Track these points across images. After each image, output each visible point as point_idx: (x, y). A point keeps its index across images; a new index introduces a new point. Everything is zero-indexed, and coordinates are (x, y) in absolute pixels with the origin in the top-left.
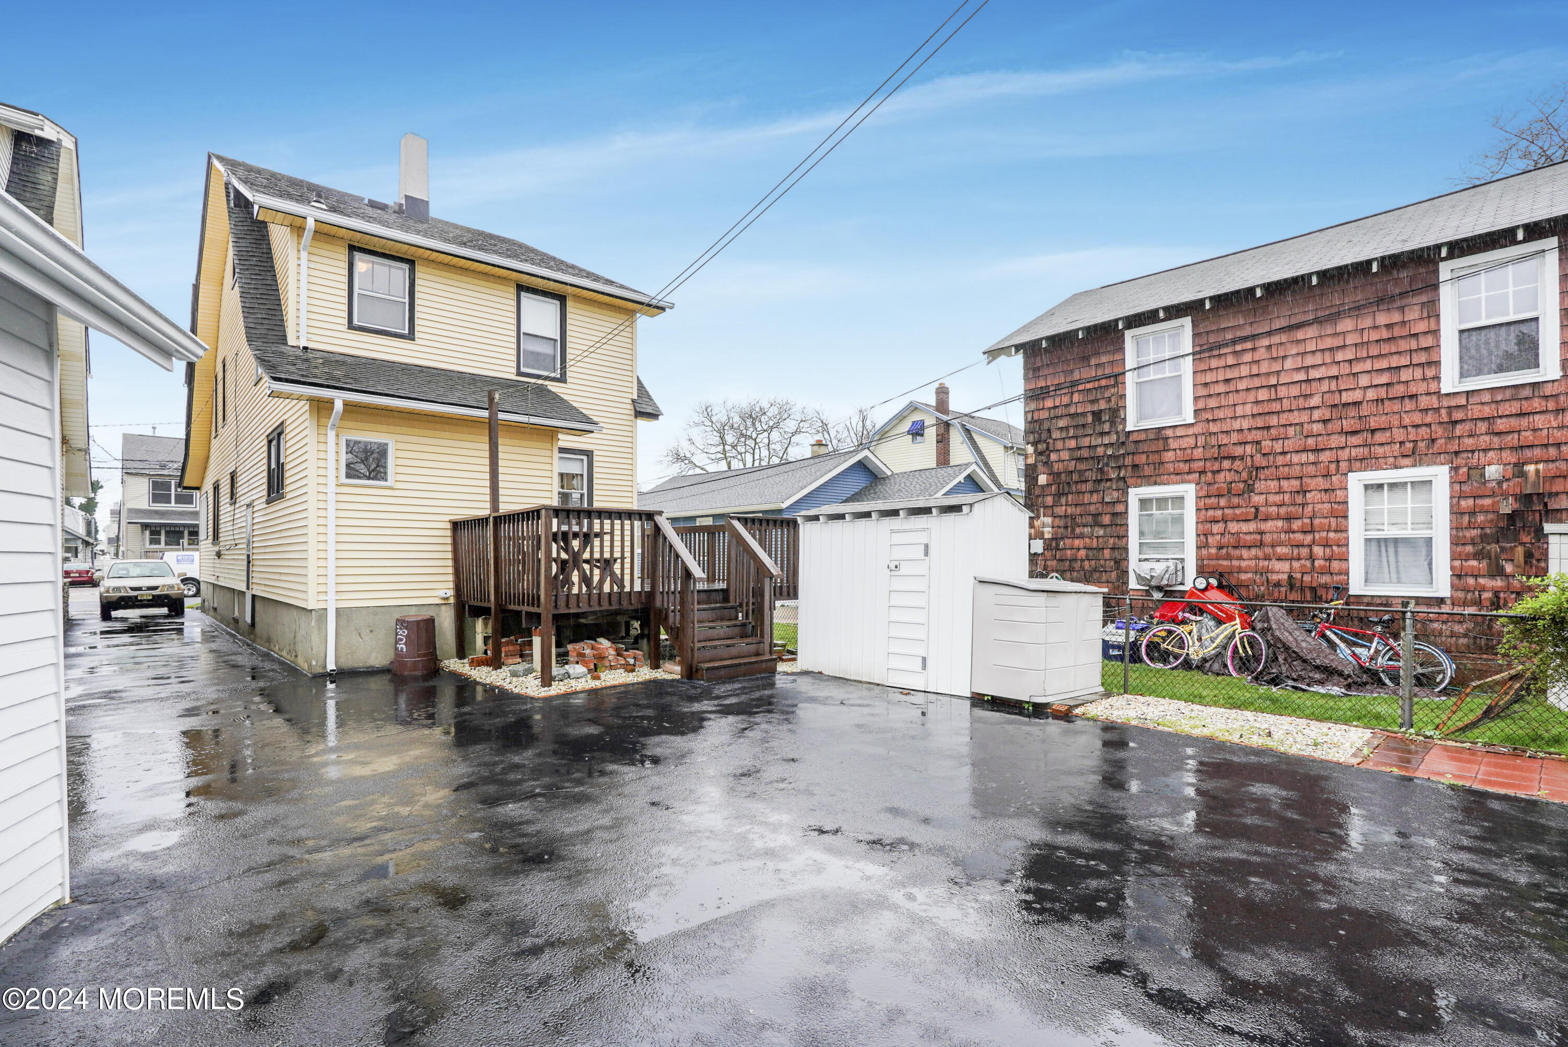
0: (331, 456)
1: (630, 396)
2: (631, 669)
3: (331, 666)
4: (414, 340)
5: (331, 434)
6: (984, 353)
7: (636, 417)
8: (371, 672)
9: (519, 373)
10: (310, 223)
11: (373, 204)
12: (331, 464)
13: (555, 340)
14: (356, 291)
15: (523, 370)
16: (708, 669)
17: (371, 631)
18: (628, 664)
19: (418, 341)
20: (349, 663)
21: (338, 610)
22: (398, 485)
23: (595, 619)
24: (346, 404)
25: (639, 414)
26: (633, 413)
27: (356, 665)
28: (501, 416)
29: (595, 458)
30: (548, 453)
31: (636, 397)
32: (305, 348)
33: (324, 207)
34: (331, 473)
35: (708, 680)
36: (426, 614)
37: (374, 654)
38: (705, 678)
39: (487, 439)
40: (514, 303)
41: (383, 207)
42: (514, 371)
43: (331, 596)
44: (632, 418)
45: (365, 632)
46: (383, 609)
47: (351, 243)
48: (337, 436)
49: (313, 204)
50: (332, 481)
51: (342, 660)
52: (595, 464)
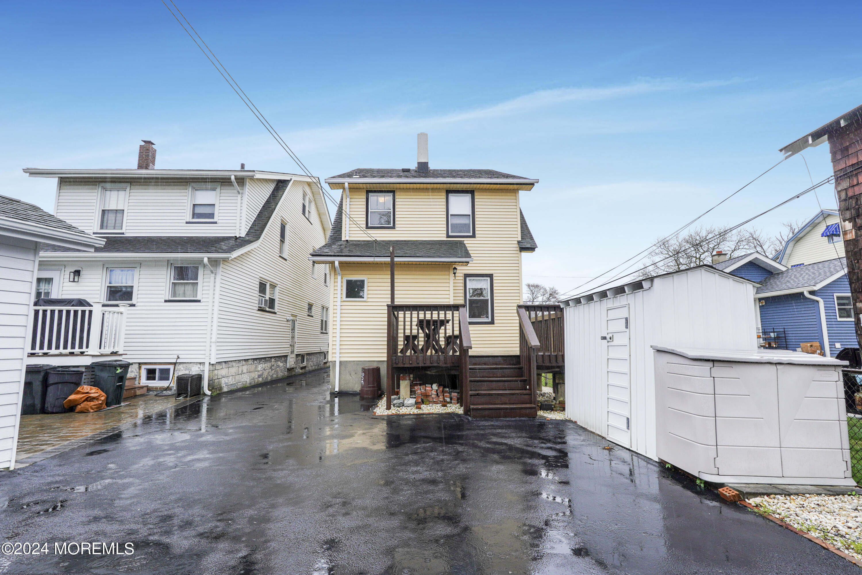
0: (339, 288)
1: (517, 239)
2: (444, 404)
3: (337, 389)
4: (395, 229)
5: (339, 278)
6: (781, 150)
7: (520, 251)
8: (354, 394)
9: (448, 236)
10: (346, 185)
11: (404, 171)
12: (339, 292)
13: (469, 215)
14: (370, 210)
15: (450, 234)
16: (473, 409)
17: (356, 373)
18: (445, 401)
19: (397, 229)
20: (345, 388)
21: (340, 362)
22: (369, 300)
23: (438, 372)
24: (340, 263)
25: (522, 249)
26: (518, 249)
27: (348, 390)
28: (396, 259)
29: (494, 278)
30: (447, 277)
31: (520, 239)
32: (347, 241)
33: (358, 177)
34: (339, 296)
35: (474, 417)
36: (375, 365)
37: (357, 385)
38: (472, 415)
39: (389, 273)
40: (445, 200)
41: (408, 171)
42: (445, 235)
43: (338, 355)
44: (518, 252)
45: (353, 373)
46: (361, 362)
47: (367, 189)
48: (342, 278)
49: (354, 177)
50: (339, 299)
51: (342, 387)
52: (494, 281)
